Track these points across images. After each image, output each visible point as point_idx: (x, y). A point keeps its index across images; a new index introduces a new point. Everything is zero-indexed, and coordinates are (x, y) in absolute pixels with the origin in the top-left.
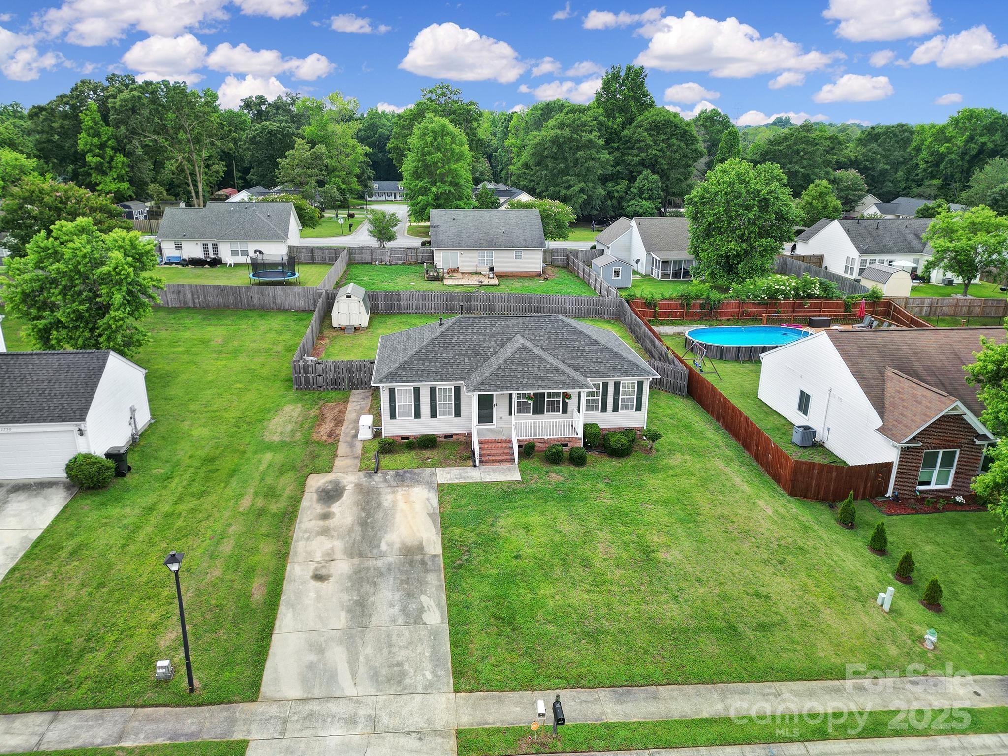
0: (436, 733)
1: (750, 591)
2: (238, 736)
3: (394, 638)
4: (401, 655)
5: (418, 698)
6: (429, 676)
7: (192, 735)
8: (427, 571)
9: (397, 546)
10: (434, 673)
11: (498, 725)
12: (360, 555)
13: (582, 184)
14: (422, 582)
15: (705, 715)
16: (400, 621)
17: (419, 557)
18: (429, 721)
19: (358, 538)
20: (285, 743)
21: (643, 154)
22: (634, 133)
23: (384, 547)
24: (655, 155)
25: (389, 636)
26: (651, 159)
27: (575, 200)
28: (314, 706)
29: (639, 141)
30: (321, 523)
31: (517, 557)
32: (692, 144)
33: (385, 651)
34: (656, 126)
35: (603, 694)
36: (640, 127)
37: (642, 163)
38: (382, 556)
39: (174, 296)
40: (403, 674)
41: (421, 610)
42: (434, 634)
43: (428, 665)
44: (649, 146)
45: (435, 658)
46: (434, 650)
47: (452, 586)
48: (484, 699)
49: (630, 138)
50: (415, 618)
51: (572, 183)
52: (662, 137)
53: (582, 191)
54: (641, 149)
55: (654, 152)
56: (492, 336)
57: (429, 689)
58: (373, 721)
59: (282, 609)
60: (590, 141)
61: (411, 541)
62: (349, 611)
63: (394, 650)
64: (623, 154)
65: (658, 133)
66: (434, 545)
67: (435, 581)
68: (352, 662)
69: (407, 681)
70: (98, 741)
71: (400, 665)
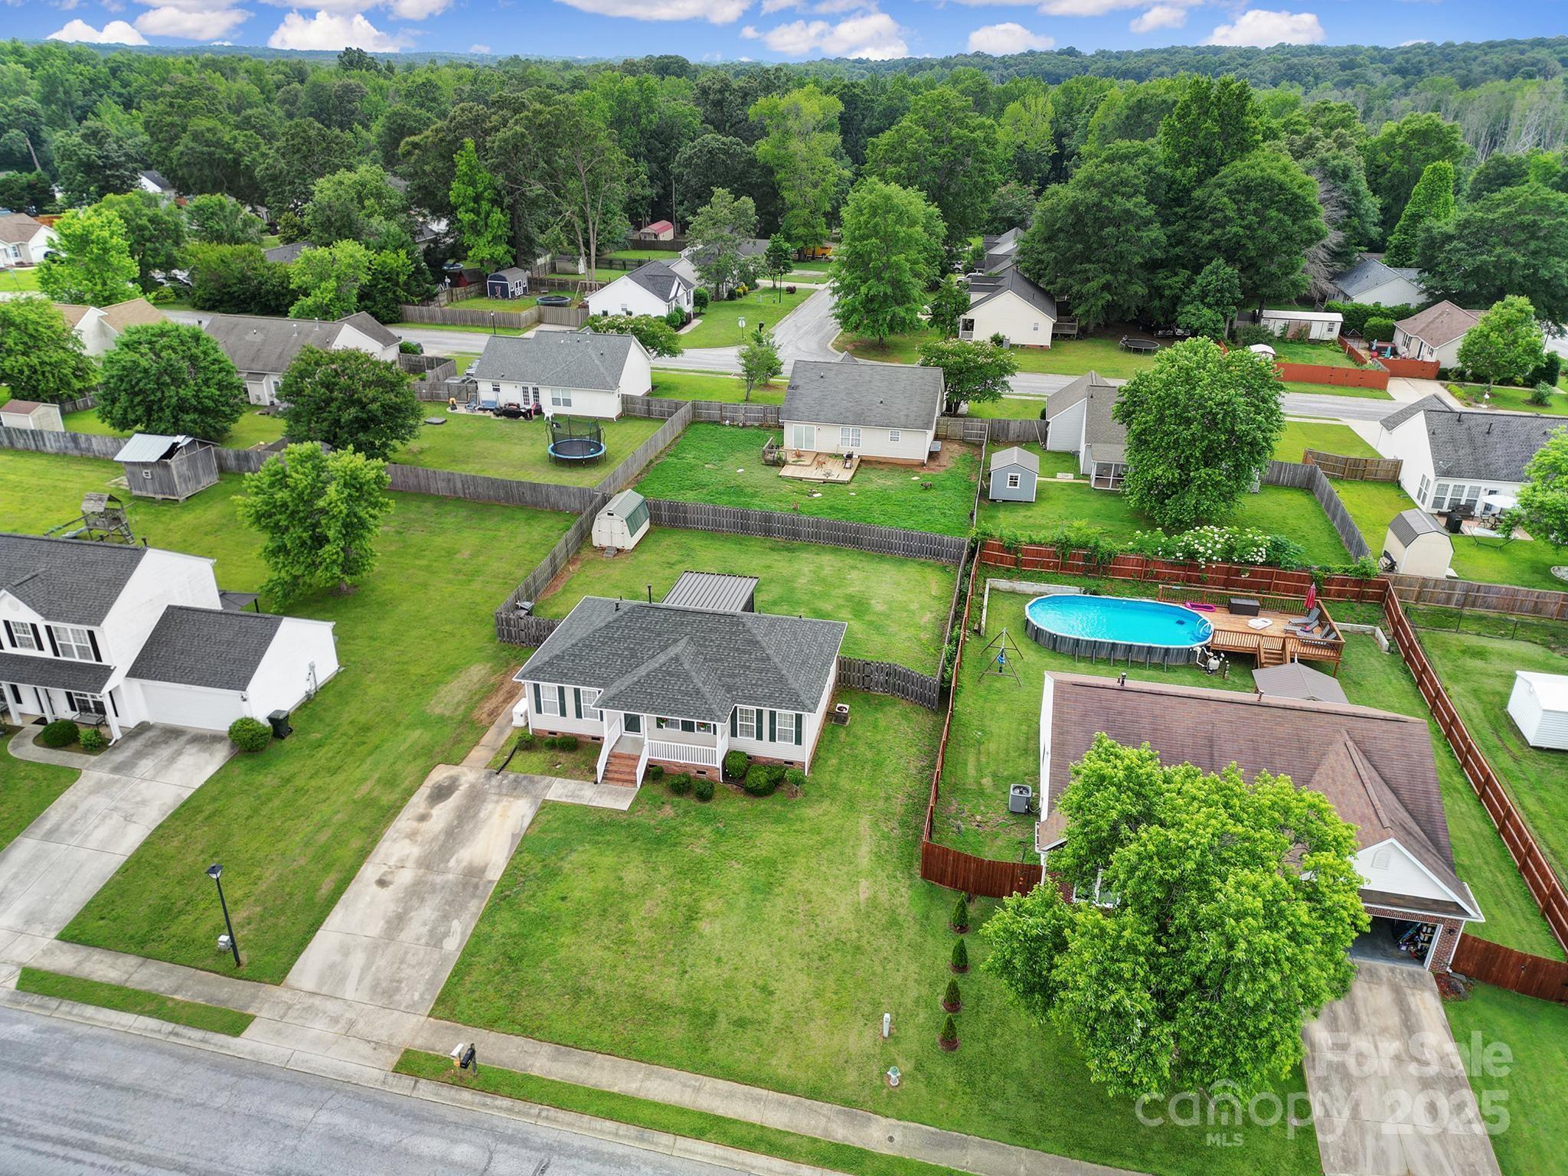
0: (390, 1047)
1: (760, 983)
2: (250, 1011)
3: (409, 956)
4: (407, 972)
5: (397, 1014)
6: (416, 996)
7: (223, 1002)
8: (474, 896)
9: (464, 864)
10: (422, 997)
11: (441, 1053)
12: (428, 867)
13: (1108, 277)
14: (463, 907)
15: (616, 1090)
16: (423, 941)
17: (475, 880)
18: (391, 1036)
19: (436, 848)
20: (280, 1025)
21: (1218, 232)
22: (1211, 195)
23: (452, 863)
24: (1235, 234)
25: (406, 953)
26: (1229, 240)
27: (1092, 301)
28: (317, 1001)
29: (1214, 209)
30: (415, 824)
31: (563, 899)
32: (1306, 217)
33: (396, 966)
34: (1246, 187)
35: (547, 1048)
36: (1221, 186)
37: (1215, 245)
38: (445, 871)
39: (444, 484)
40: (397, 990)
41: (446, 934)
42: (444, 959)
43: (421, 987)
44: (1228, 220)
45: (431, 982)
46: (436, 973)
47: (488, 916)
48: (447, 1028)
49: (1203, 203)
50: (436, 940)
51: (1090, 275)
52: (1253, 205)
53: (1107, 287)
54: (1217, 224)
55: (1234, 229)
57: (411, 1008)
58: (352, 1023)
59: (338, 907)
60: (1127, 212)
61: (478, 862)
62: (388, 922)
63: (404, 966)
64: (1191, 227)
65: (1248, 200)
66: (495, 874)
67: (476, 907)
68: (365, 969)
69: (397, 997)
70: (162, 989)
71: (399, 981)
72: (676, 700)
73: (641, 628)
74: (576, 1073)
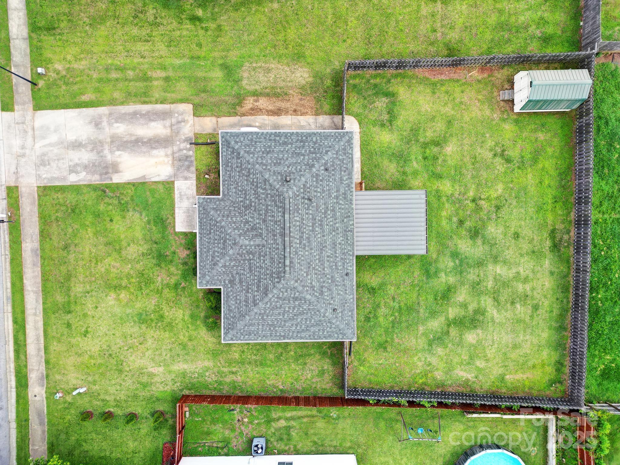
0: (17, 179)
1: (89, 330)
2: (16, 107)
3: (62, 161)
4: (54, 165)
5: (34, 172)
6: (44, 176)
7: (17, 91)
8: (101, 175)
9: (119, 160)
10: (46, 178)
11: (21, 202)
12: (112, 142)
14: (93, 173)
16: (71, 163)
17: (110, 171)
18: (22, 176)
19: (125, 139)
20: (13, 125)
23: (118, 153)
25: (63, 159)
28: (30, 133)
31: (110, 220)
33: (55, 158)
35: (36, 245)
38: (112, 152)
40: (45, 165)
41: (77, 172)
42: (65, 179)
43: (49, 176)
45: (53, 179)
46: (57, 179)
47: (94, 188)
48: (34, 198)
50: (73, 170)
56: (264, 221)
57: (39, 177)
58: (24, 155)
59: (78, 110)
61: (121, 167)
62: (76, 140)
63: (56, 162)
66: (117, 179)
67: (95, 179)
68: (50, 145)
69: (42, 167)
70: (14, 59)
71: (49, 164)
72: (208, 251)
73: (267, 206)
74: (28, 262)
